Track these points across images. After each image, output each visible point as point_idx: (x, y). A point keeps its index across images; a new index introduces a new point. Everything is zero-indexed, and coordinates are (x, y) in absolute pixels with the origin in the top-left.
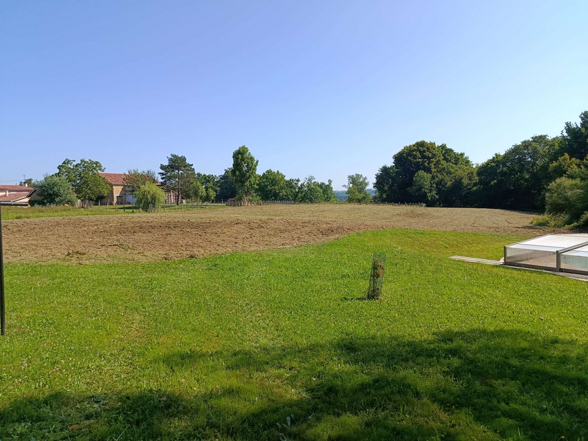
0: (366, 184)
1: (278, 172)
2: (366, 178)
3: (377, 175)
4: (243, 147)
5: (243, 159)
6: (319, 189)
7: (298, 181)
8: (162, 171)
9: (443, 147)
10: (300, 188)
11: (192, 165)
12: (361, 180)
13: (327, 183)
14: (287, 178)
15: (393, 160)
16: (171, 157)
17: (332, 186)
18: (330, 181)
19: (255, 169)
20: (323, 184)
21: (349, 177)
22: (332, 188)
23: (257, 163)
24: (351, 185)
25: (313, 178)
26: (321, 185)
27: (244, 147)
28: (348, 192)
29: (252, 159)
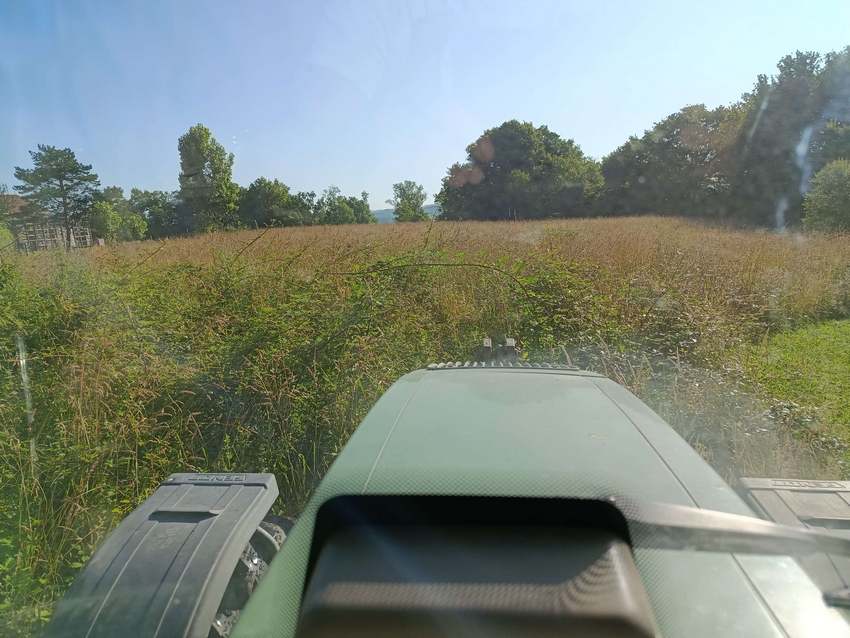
0: (424, 197)
1: (276, 181)
2: (420, 189)
3: (444, 180)
4: (198, 128)
5: (200, 152)
6: (347, 207)
7: (313, 195)
8: (21, 183)
9: (544, 130)
10: (317, 208)
11: (90, 167)
12: (415, 190)
13: (360, 198)
14: (293, 192)
15: (467, 155)
16: (37, 151)
17: (369, 201)
18: (365, 195)
19: (227, 172)
20: (353, 199)
21: (396, 186)
22: (368, 206)
23: (231, 158)
24: (399, 200)
25: (336, 190)
26: (352, 202)
27: (200, 128)
28: (397, 212)
29: (220, 151)
